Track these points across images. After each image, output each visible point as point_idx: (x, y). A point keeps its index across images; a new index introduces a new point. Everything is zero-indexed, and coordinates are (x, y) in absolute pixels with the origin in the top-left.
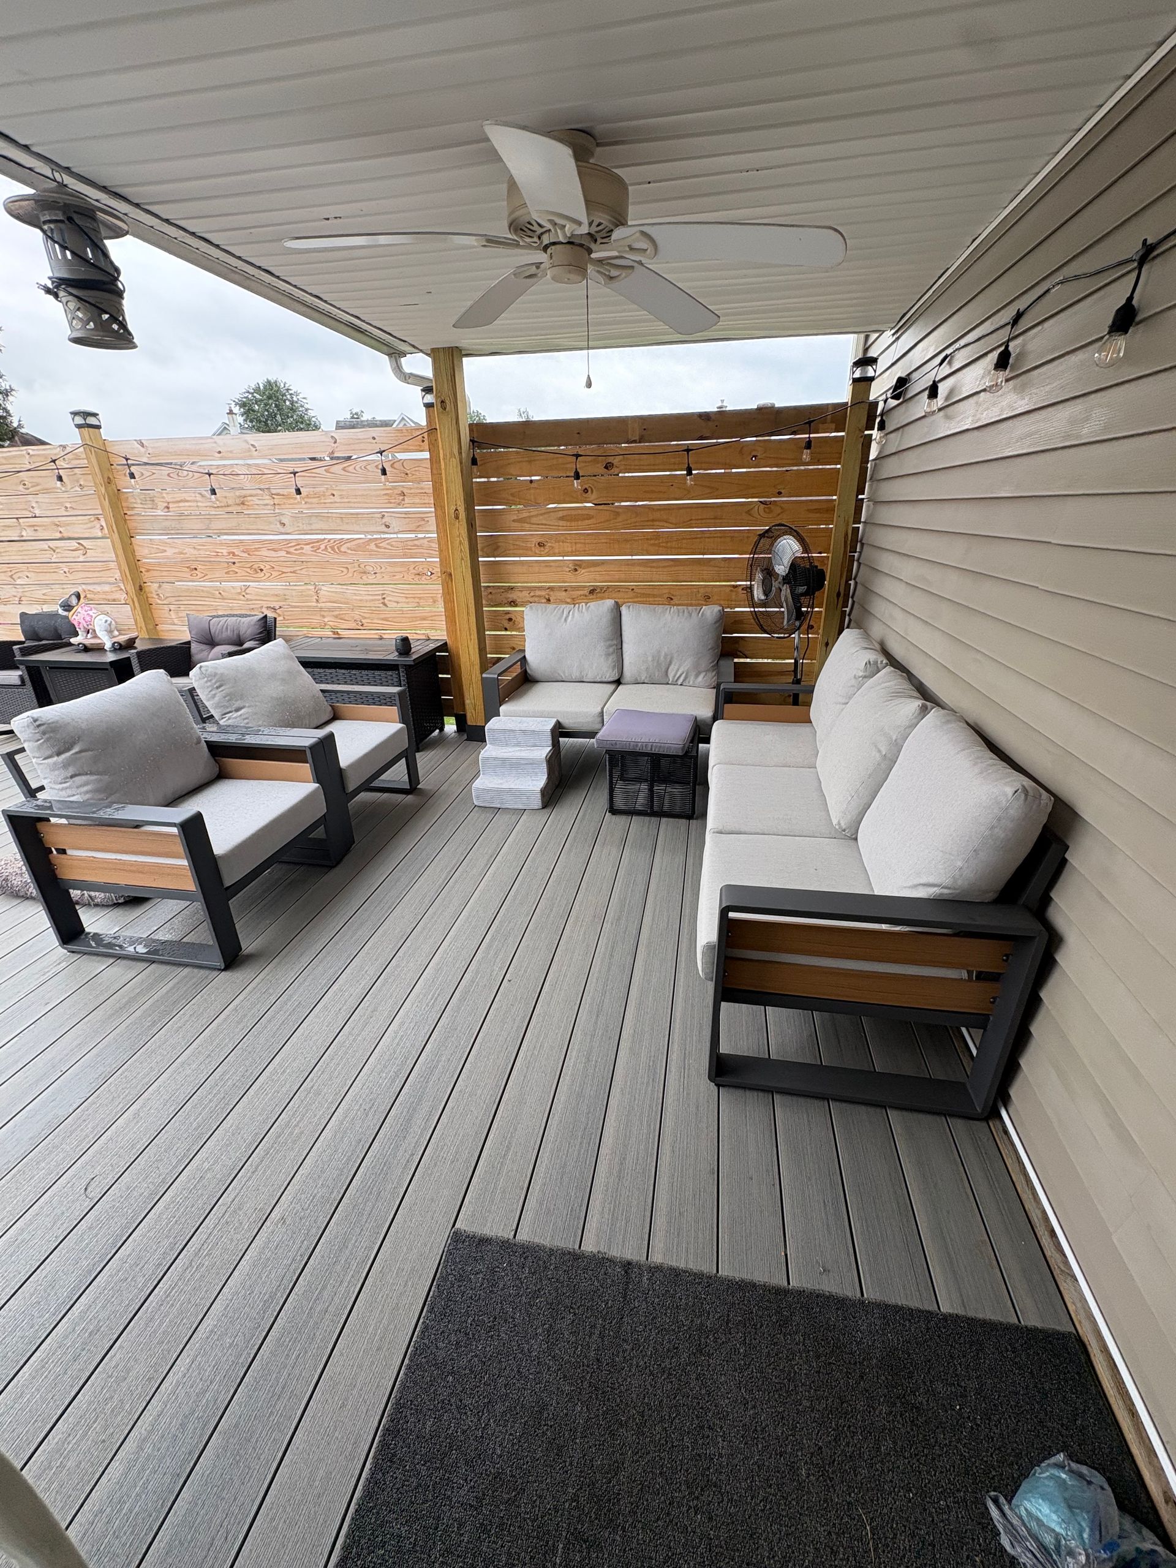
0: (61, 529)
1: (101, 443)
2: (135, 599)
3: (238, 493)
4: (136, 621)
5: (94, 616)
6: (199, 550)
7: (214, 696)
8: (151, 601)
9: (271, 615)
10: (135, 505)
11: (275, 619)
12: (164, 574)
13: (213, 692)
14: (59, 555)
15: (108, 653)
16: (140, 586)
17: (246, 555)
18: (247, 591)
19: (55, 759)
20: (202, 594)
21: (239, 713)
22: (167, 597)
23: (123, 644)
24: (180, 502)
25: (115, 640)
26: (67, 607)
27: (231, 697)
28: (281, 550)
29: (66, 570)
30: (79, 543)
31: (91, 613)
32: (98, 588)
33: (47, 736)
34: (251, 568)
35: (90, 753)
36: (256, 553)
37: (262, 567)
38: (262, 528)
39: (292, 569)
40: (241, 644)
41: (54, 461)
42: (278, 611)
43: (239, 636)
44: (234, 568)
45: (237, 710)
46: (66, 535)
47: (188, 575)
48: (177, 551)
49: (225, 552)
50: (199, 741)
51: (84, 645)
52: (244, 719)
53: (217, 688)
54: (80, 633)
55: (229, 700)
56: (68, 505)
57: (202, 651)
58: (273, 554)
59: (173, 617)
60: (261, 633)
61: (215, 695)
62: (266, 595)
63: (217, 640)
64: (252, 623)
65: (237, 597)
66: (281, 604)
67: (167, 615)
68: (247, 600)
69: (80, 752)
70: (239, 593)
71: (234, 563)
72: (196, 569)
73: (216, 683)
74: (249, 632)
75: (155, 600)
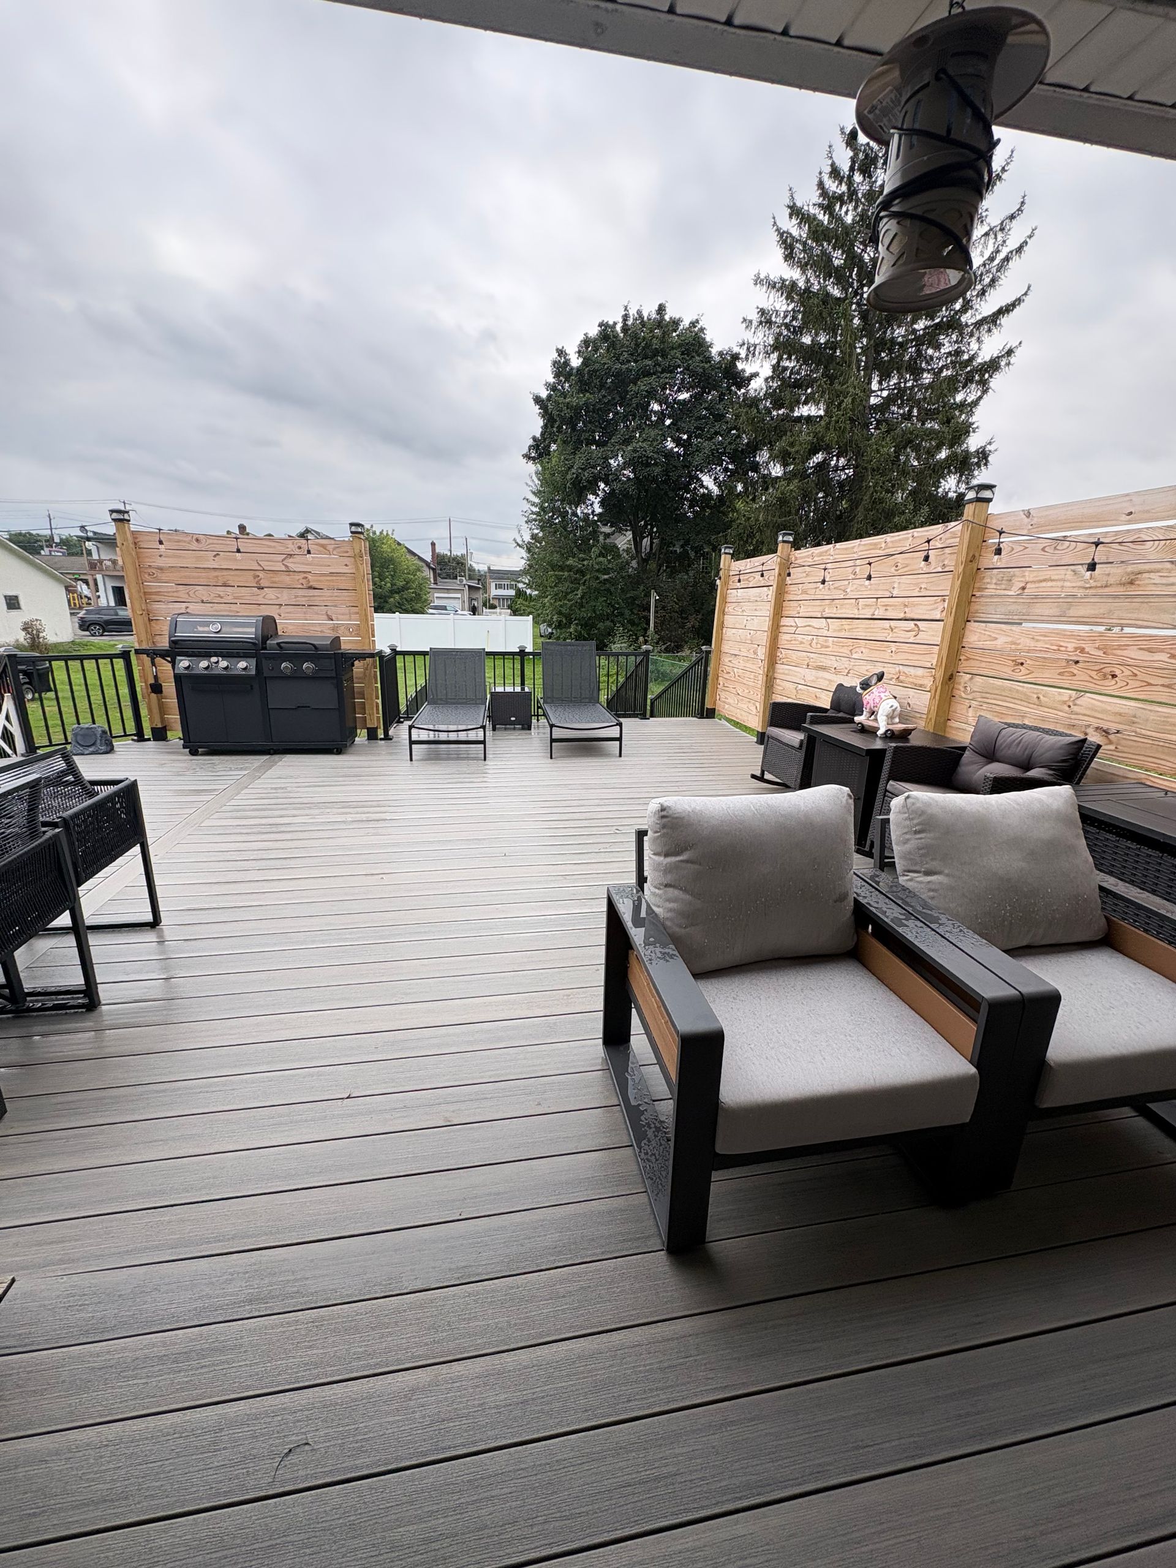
0: (906, 610)
1: (983, 518)
2: (939, 688)
3: (1130, 569)
4: (929, 711)
5: (884, 698)
6: (1038, 641)
7: (906, 842)
8: (956, 692)
9: (1094, 738)
10: (988, 586)
11: (1099, 747)
12: (983, 665)
13: (908, 836)
14: (895, 635)
15: (878, 739)
16: (952, 675)
17: (1101, 653)
18: (1078, 702)
19: (662, 858)
20: (1016, 695)
21: (929, 878)
22: (974, 692)
23: (896, 733)
24: (1041, 581)
25: (891, 727)
26: (866, 685)
27: (927, 851)
28: (1162, 651)
29: (894, 650)
30: (916, 625)
31: (882, 695)
32: (912, 671)
33: (665, 831)
34: (1099, 671)
35: (696, 867)
36: (1119, 652)
37: (1118, 672)
38: (1146, 617)
39: (1166, 682)
40: (1028, 768)
41: (928, 541)
42: (1112, 737)
43: (1030, 757)
44: (1074, 669)
45: (928, 873)
46: (908, 616)
47: (1008, 670)
48: (1010, 639)
49: (1071, 646)
50: (843, 897)
51: (863, 726)
52: (930, 890)
53: (916, 832)
54: (865, 713)
55: (922, 856)
56: (923, 586)
57: (973, 763)
58: (1146, 656)
59: (970, 715)
60: (1063, 761)
61: (908, 840)
62: (1104, 711)
63: (999, 754)
64: (1063, 743)
65: (1059, 707)
66: (1120, 727)
67: (964, 712)
68: (1072, 713)
69: (687, 861)
70: (1065, 702)
71: (1077, 662)
72: (1022, 664)
73: (918, 824)
74: (1048, 755)
75: (960, 692)
